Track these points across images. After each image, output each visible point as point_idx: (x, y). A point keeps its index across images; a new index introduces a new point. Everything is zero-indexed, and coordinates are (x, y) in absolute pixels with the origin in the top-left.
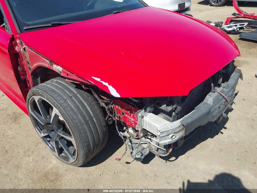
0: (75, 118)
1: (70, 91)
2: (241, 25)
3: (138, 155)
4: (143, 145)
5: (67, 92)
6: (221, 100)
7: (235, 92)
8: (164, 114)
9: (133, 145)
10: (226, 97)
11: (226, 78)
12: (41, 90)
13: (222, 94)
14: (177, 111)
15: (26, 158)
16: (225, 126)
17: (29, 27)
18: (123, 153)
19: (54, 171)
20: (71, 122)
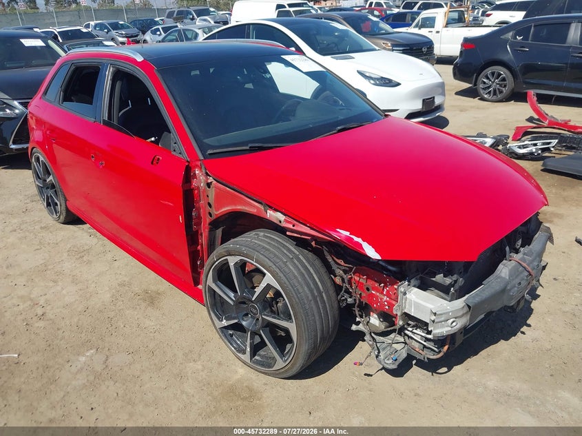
0: (301, 291)
1: (289, 250)
2: (544, 144)
3: (388, 360)
4: (394, 345)
5: (285, 252)
6: (521, 272)
7: (543, 264)
8: (436, 291)
9: (378, 345)
10: (529, 269)
11: (527, 241)
12: (246, 247)
13: (522, 263)
14: (457, 286)
15: (191, 364)
16: (528, 322)
17: (215, 151)
18: (367, 354)
19: (245, 385)
20: (296, 297)
